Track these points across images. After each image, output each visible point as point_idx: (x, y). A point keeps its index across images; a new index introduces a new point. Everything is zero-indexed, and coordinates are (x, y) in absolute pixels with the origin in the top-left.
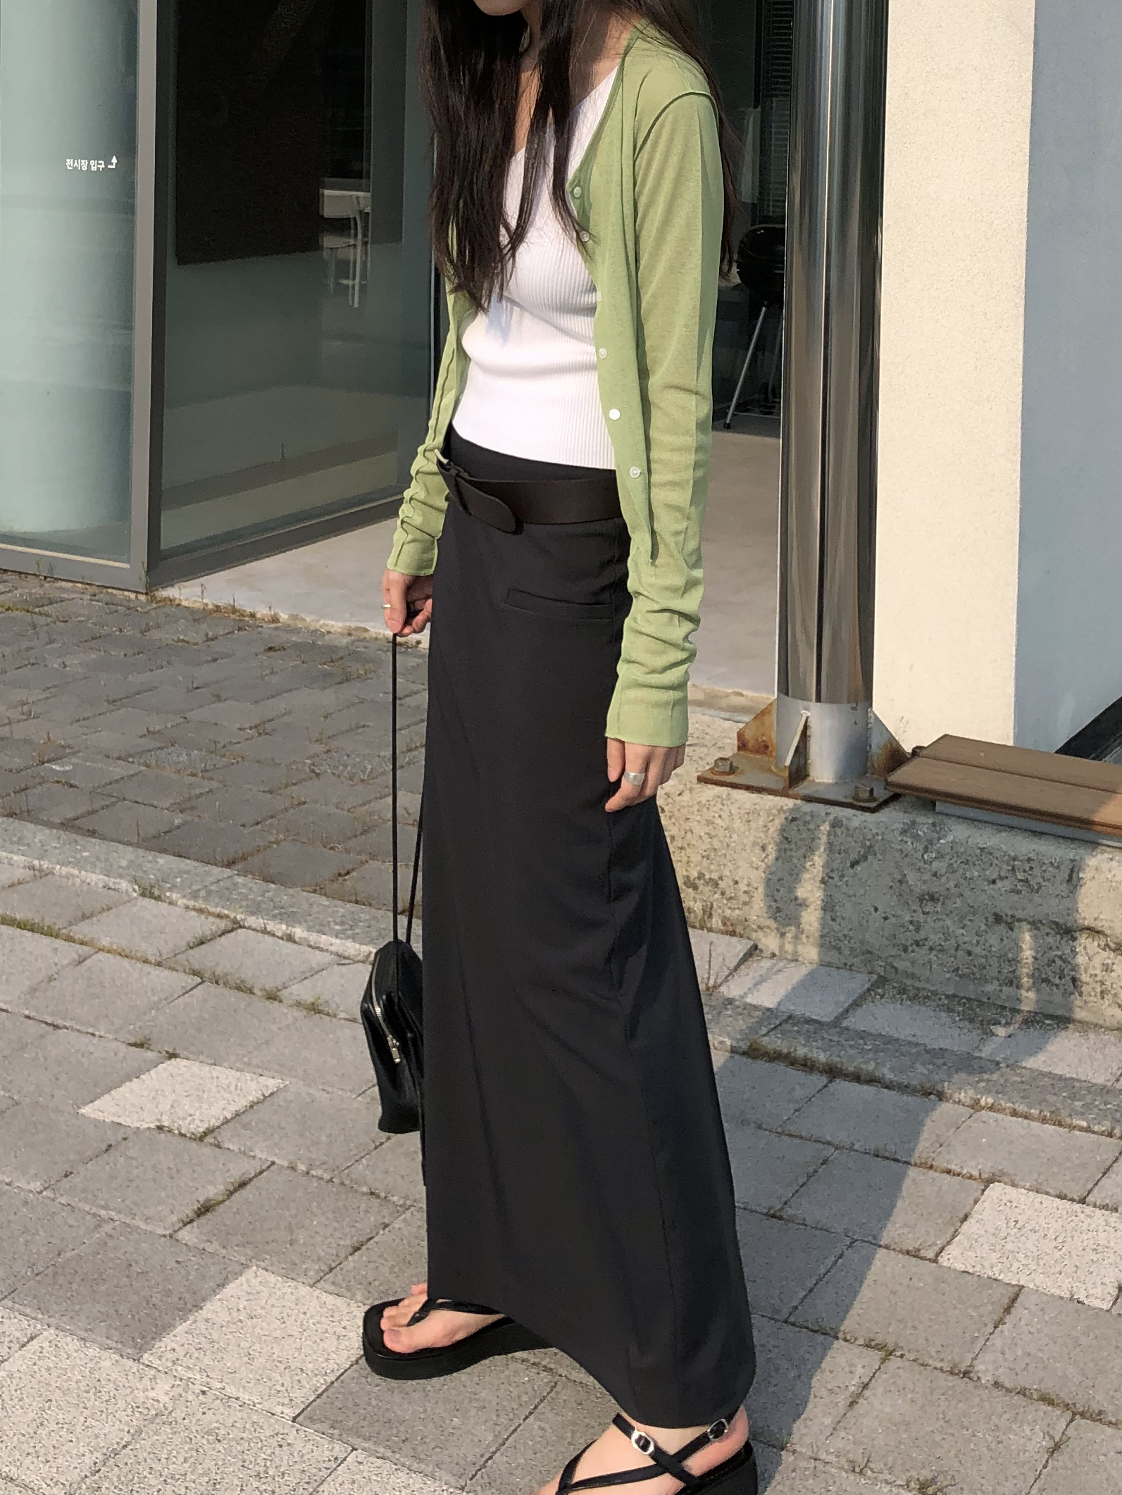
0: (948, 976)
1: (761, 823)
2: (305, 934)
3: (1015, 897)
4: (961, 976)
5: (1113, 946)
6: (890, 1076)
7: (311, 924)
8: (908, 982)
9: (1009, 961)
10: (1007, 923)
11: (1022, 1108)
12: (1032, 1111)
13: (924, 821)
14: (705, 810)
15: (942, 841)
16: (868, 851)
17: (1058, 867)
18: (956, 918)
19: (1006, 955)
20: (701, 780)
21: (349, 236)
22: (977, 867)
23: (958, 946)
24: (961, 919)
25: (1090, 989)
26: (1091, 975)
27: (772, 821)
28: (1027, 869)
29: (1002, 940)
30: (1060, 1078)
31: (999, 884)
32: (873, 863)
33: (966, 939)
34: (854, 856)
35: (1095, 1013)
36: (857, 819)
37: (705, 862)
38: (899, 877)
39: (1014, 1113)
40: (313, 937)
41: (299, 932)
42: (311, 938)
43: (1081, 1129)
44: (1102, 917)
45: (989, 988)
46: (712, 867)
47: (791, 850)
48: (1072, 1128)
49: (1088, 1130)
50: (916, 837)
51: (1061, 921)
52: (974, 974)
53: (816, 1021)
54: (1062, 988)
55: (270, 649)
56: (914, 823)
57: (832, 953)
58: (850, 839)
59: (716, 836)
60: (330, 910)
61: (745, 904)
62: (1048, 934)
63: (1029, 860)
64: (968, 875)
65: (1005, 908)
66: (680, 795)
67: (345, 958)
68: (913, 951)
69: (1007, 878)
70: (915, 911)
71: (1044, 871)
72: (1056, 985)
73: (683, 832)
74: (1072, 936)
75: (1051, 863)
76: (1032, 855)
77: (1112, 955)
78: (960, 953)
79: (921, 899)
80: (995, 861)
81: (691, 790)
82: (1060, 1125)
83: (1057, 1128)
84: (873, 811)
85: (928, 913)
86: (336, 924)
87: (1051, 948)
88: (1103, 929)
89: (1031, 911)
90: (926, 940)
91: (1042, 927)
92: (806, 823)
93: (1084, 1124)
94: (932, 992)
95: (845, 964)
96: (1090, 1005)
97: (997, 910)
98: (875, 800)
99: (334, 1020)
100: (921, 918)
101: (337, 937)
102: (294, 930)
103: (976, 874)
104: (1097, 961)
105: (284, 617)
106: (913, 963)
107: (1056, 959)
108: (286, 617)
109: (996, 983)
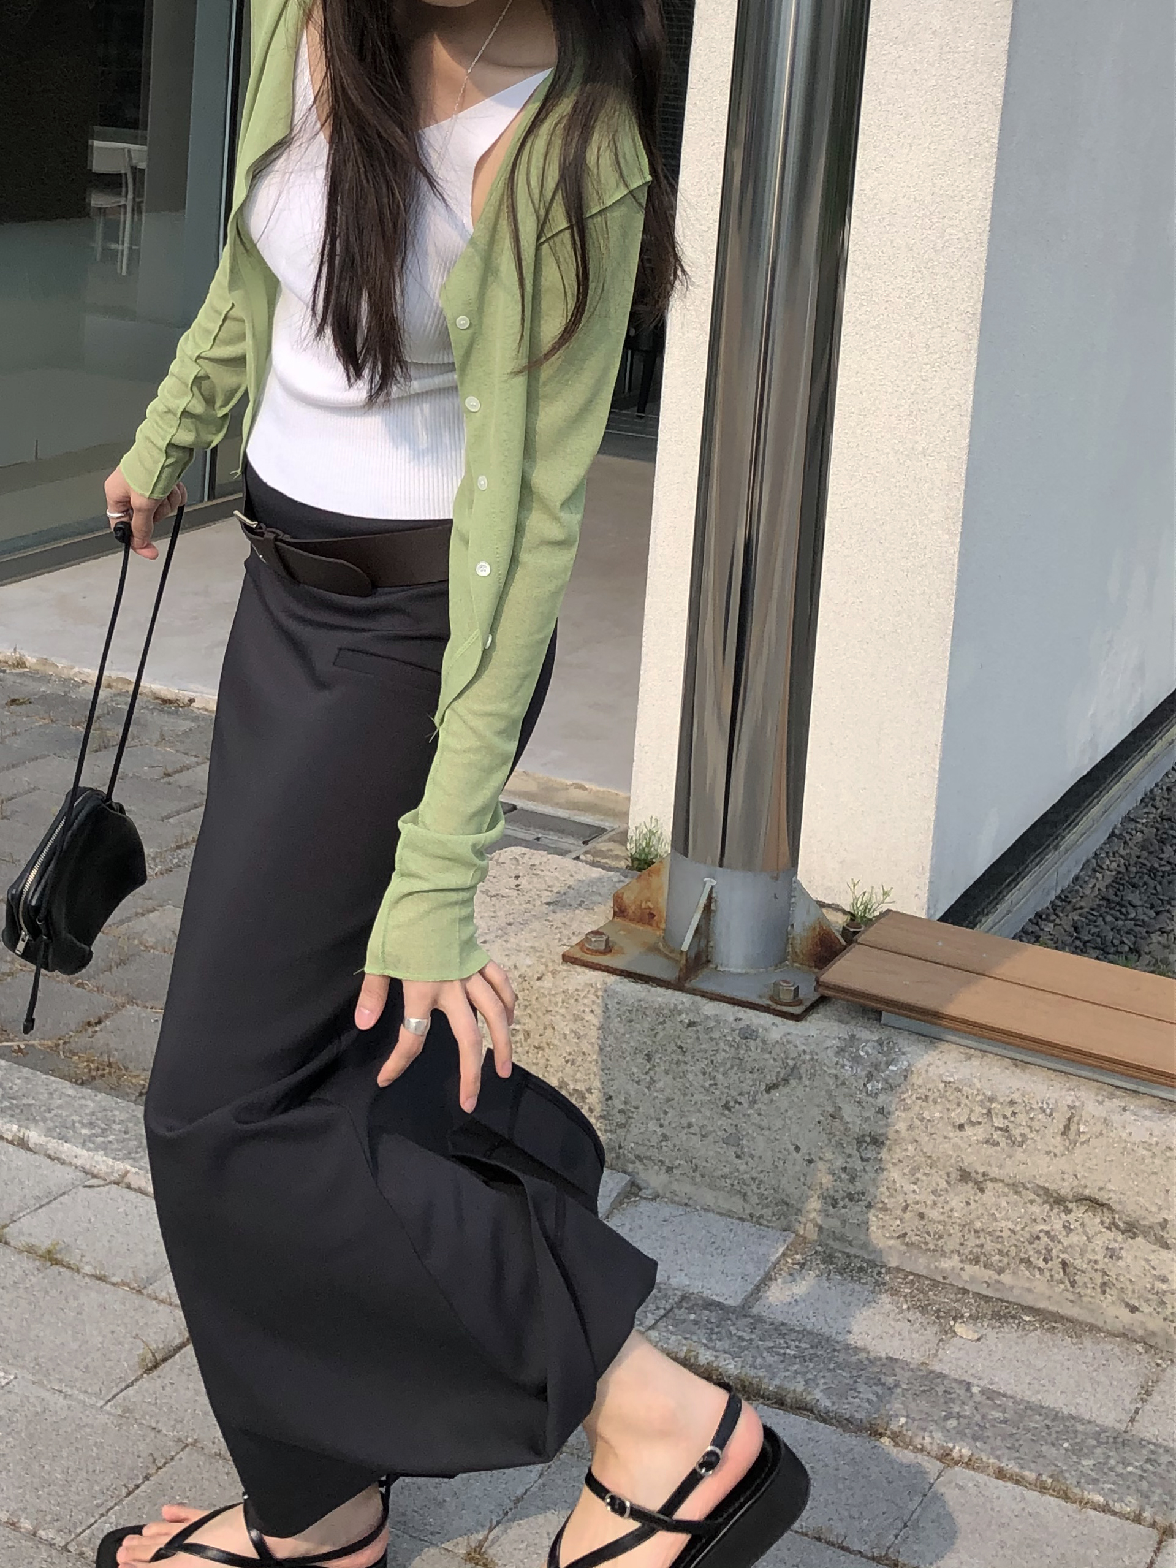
0: (891, 1242)
1: (646, 1025)
2: (42, 1140)
3: (991, 1150)
4: (907, 1244)
5: (1121, 1224)
6: (825, 1403)
7: (51, 1125)
8: (836, 1245)
9: (976, 1231)
10: (976, 1182)
11: (1011, 1467)
12: (1027, 1473)
13: (868, 1036)
14: (572, 1001)
15: (891, 1068)
16: (790, 1074)
17: (1051, 1115)
18: (906, 1171)
19: (972, 1222)
20: (567, 959)
21: (120, 194)
22: (939, 1107)
23: (907, 1206)
24: (915, 1170)
25: (1086, 1280)
26: (1090, 1262)
27: (661, 1023)
28: (1008, 1114)
29: (968, 1203)
30: (1056, 1416)
31: (969, 1131)
32: (797, 1090)
33: (918, 1198)
34: (771, 1078)
35: (1092, 1311)
36: (775, 1028)
37: (569, 1068)
38: (831, 1110)
39: (1001, 1474)
40: (53, 1145)
41: (34, 1136)
42: (49, 1146)
43: (1096, 1507)
44: (1110, 1186)
45: (946, 1264)
46: (578, 1075)
47: (686, 1063)
48: (1084, 1503)
49: (1105, 1509)
50: (856, 1059)
51: (1052, 1187)
52: (927, 1244)
53: (719, 1305)
54: (1047, 1274)
55: (13, 701)
56: (853, 1036)
57: (733, 1199)
58: (767, 1056)
59: (585, 1035)
60: (76, 1104)
61: (621, 1126)
62: (1032, 1202)
63: (1012, 1103)
64: (926, 1115)
65: (974, 1161)
66: (539, 979)
67: (94, 1176)
68: (844, 1207)
69: (980, 1123)
70: (850, 1156)
71: (1032, 1119)
72: (1039, 1269)
73: (541, 1027)
74: (1066, 1207)
75: (1041, 1108)
76: (1016, 1096)
77: (1120, 1237)
78: (908, 1215)
79: (860, 1142)
80: (964, 1101)
81: (554, 973)
82: (1066, 1497)
83: (1062, 1502)
84: (797, 1018)
85: (867, 1160)
86: (83, 1125)
87: (1035, 1220)
88: (1111, 1202)
89: (1010, 1170)
90: (863, 1194)
91: (1024, 1192)
92: (708, 1030)
93: (1101, 1499)
94: (868, 1262)
95: (751, 1215)
96: (1085, 1299)
97: (964, 1165)
98: (800, 1003)
99: (77, 1277)
100: (859, 1165)
101: (83, 1145)
102: (27, 1132)
103: (937, 1115)
104: (1099, 1242)
105: (31, 660)
106: (844, 1222)
107: (1041, 1235)
108: (34, 660)
109: (956, 1258)
